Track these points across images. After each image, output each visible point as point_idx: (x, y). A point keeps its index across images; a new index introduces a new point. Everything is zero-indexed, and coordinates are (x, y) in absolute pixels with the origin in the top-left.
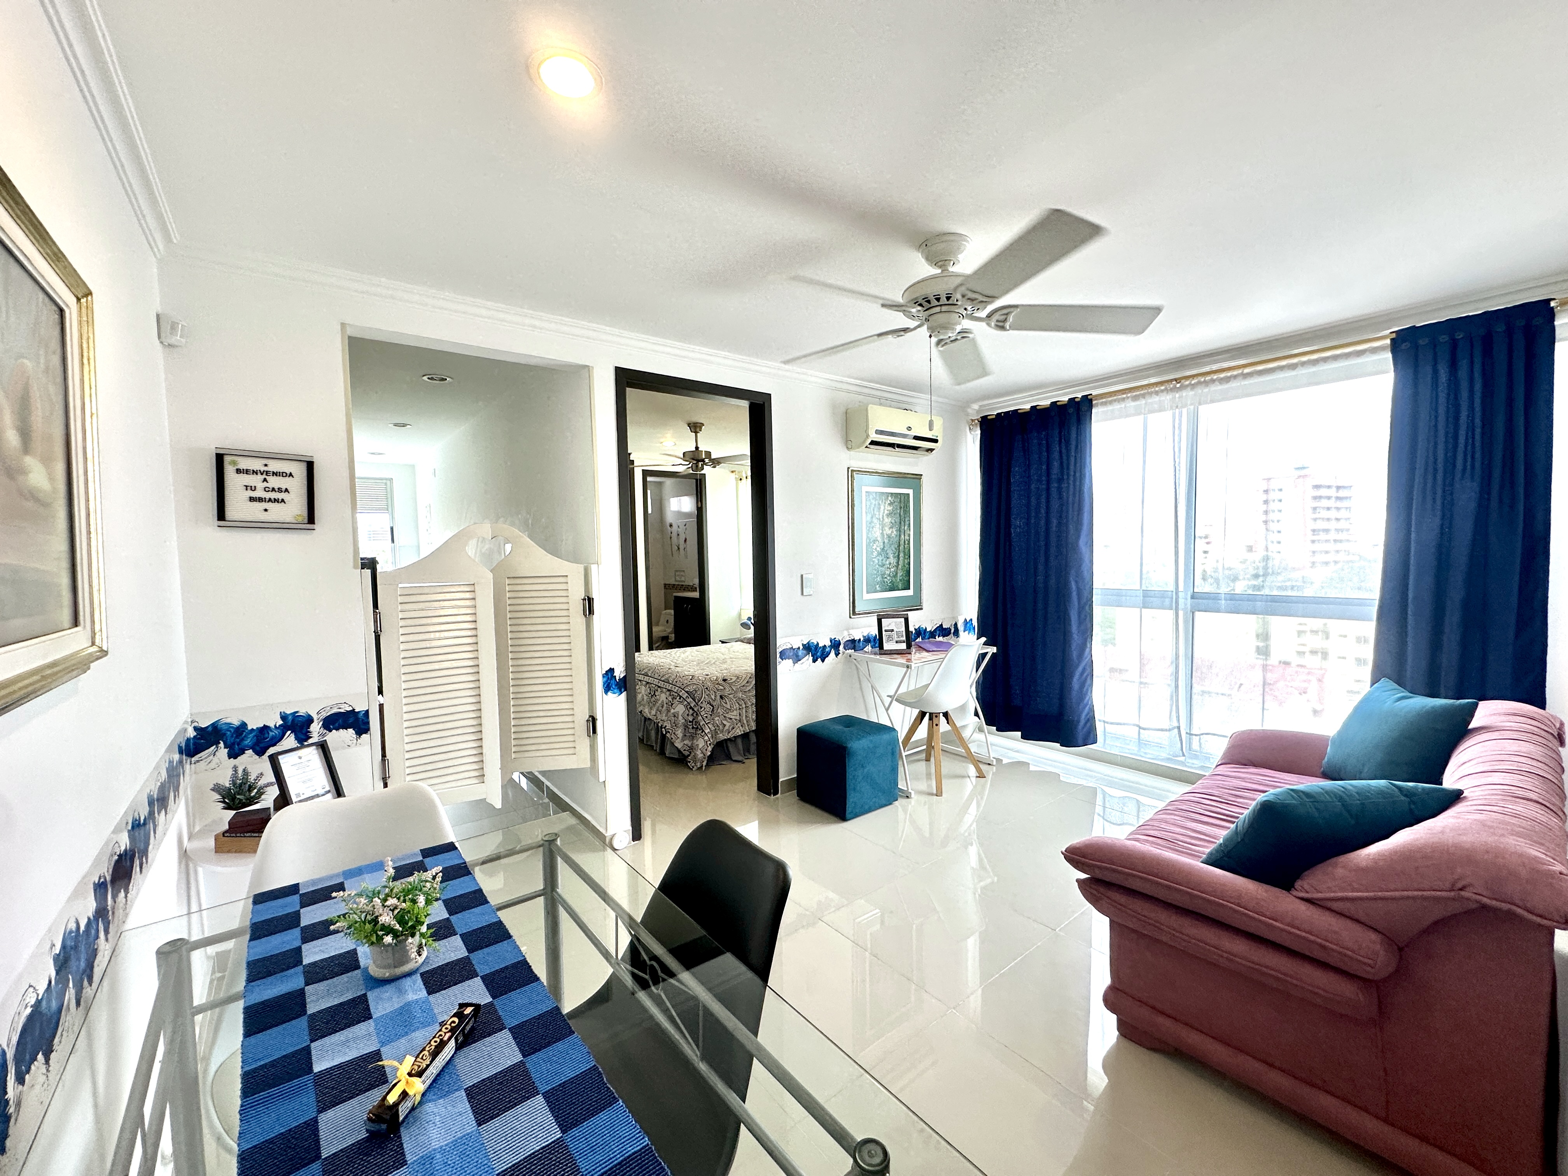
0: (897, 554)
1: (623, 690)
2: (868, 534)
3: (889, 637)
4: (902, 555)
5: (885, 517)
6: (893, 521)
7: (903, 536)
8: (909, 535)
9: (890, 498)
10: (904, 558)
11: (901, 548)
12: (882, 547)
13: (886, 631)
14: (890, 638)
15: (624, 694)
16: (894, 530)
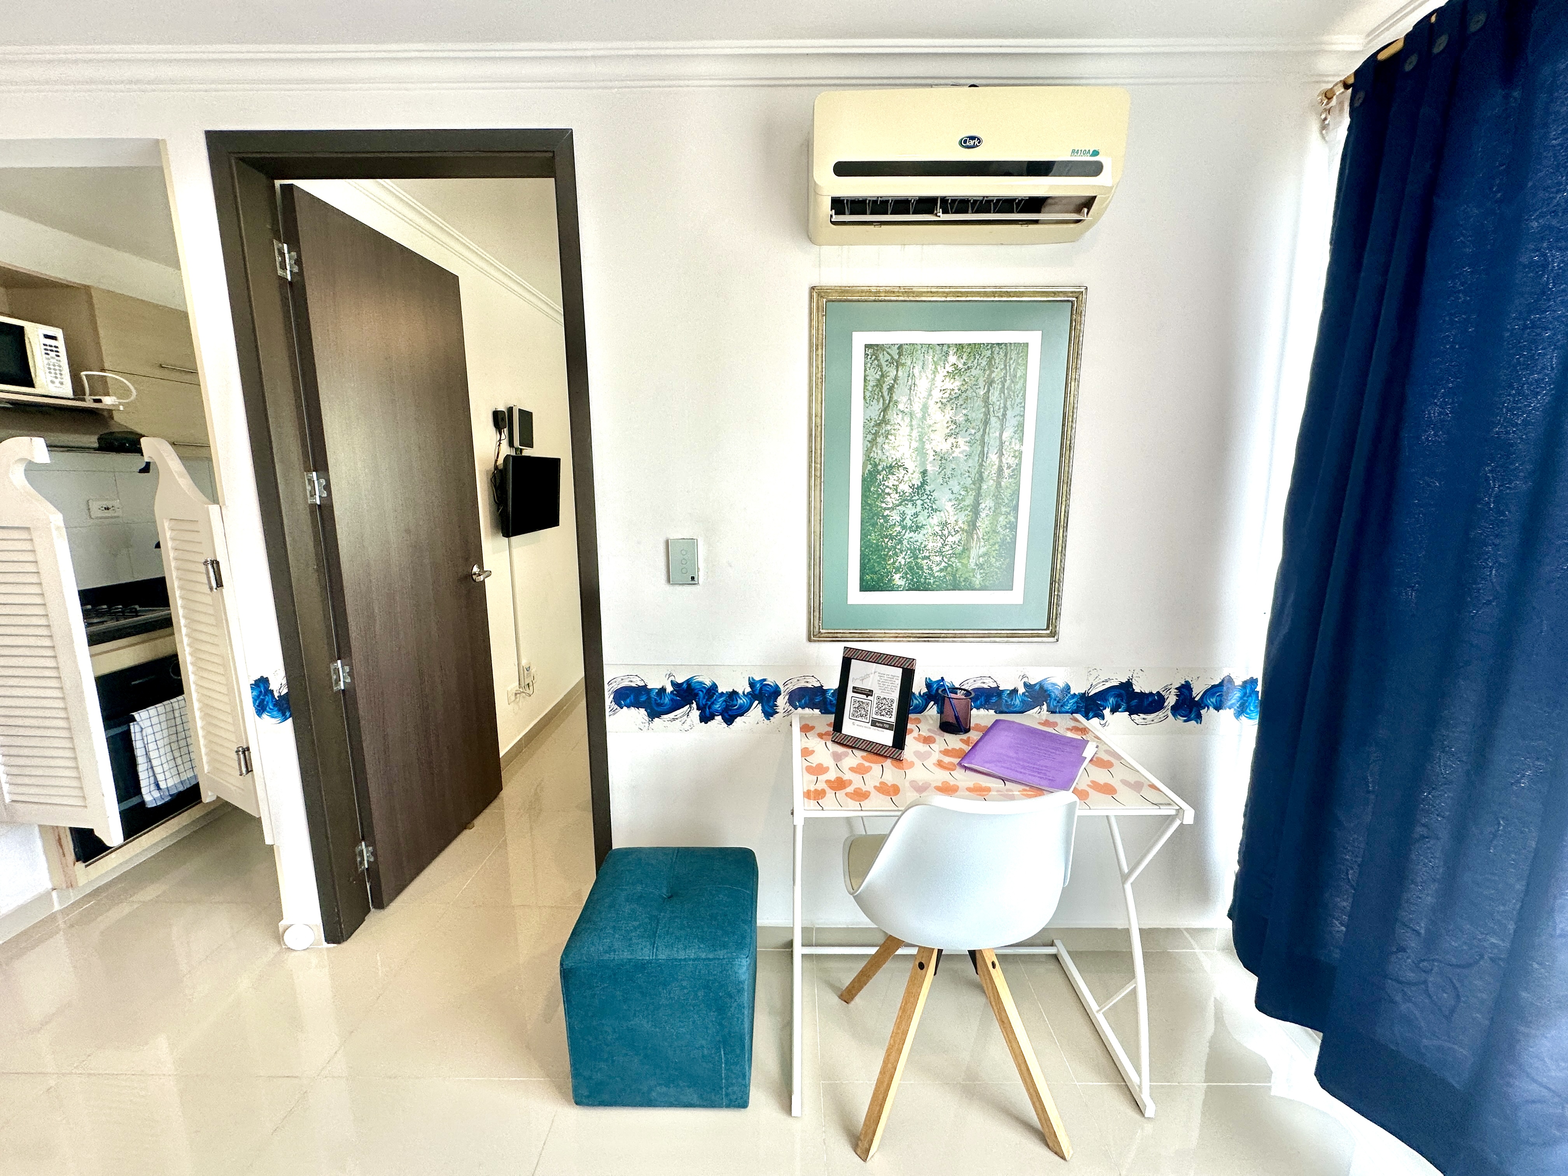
0: (969, 501)
1: (288, 714)
2: (868, 452)
3: (860, 706)
4: (987, 503)
5: (934, 409)
6: (960, 418)
7: (993, 457)
8: (1019, 455)
9: (952, 359)
10: (996, 511)
11: (989, 485)
12: (917, 482)
13: (856, 690)
14: (860, 711)
15: (290, 721)
16: (961, 441)
